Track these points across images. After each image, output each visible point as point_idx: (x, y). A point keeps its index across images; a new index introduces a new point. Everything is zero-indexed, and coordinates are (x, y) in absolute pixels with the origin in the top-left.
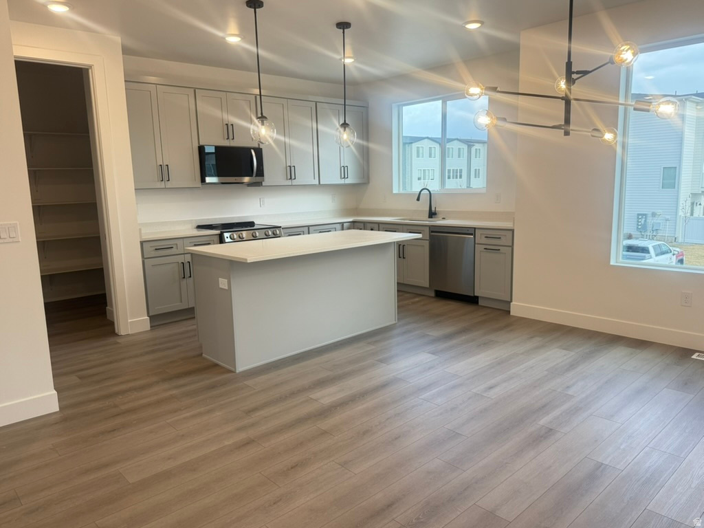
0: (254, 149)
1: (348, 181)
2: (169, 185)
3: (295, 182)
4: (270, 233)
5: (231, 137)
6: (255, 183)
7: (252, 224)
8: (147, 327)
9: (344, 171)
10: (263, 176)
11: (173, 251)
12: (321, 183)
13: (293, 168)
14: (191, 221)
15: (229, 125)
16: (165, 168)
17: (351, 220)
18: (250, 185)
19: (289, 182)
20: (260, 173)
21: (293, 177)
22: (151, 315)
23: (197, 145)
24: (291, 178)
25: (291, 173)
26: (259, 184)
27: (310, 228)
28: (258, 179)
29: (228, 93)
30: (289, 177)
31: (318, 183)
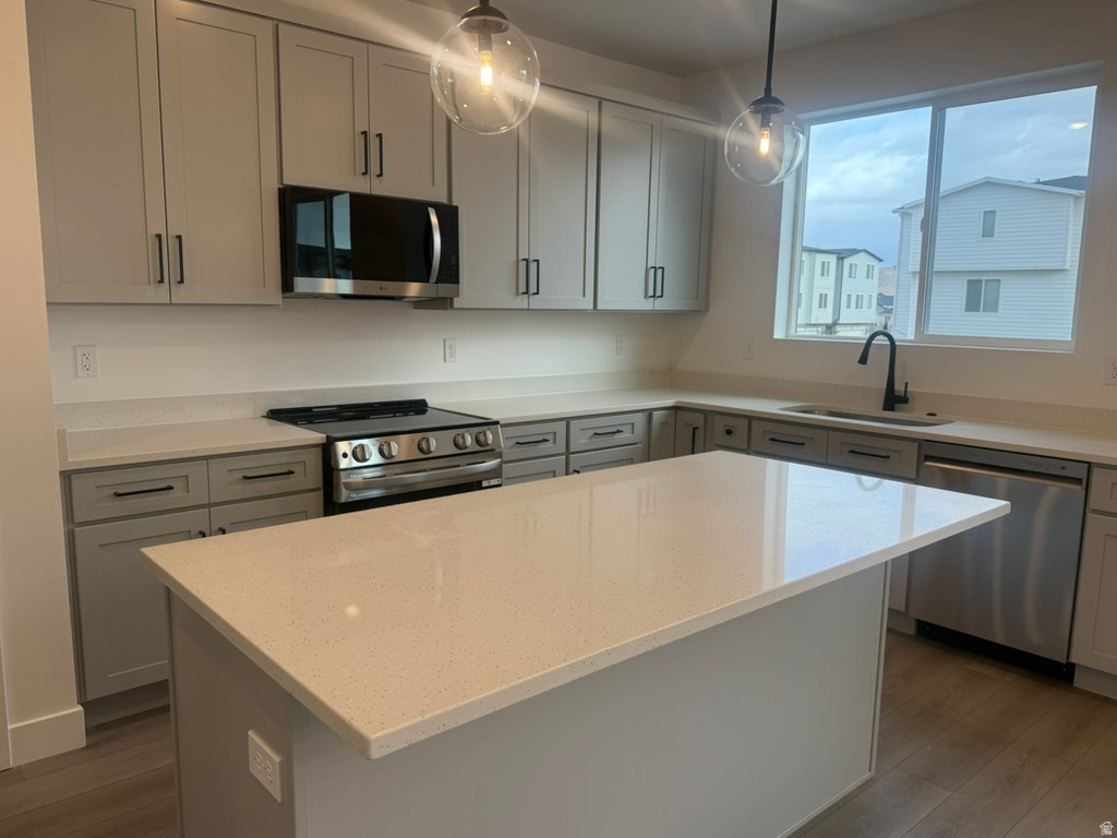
0: (438, 207)
1: (660, 305)
2: (182, 295)
3: (535, 302)
4: (469, 440)
5: (374, 169)
6: (433, 299)
7: (419, 407)
8: (77, 738)
9: (655, 279)
10: (457, 282)
11: (176, 498)
12: (599, 307)
13: (533, 266)
14: (254, 397)
15: (372, 134)
16: (173, 244)
17: (670, 402)
18: (421, 303)
19: (521, 302)
20: (450, 273)
21: (533, 289)
22: (90, 697)
23: (276, 185)
24: (527, 292)
25: (527, 276)
26: (443, 303)
27: (572, 423)
28: (445, 289)
29: (371, 46)
30: (522, 288)
31: (592, 307)
